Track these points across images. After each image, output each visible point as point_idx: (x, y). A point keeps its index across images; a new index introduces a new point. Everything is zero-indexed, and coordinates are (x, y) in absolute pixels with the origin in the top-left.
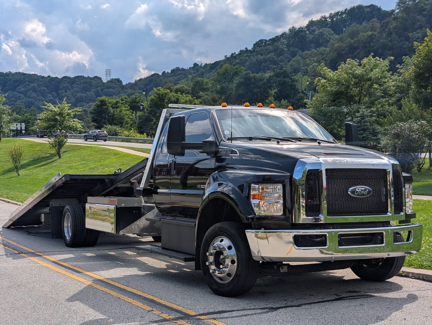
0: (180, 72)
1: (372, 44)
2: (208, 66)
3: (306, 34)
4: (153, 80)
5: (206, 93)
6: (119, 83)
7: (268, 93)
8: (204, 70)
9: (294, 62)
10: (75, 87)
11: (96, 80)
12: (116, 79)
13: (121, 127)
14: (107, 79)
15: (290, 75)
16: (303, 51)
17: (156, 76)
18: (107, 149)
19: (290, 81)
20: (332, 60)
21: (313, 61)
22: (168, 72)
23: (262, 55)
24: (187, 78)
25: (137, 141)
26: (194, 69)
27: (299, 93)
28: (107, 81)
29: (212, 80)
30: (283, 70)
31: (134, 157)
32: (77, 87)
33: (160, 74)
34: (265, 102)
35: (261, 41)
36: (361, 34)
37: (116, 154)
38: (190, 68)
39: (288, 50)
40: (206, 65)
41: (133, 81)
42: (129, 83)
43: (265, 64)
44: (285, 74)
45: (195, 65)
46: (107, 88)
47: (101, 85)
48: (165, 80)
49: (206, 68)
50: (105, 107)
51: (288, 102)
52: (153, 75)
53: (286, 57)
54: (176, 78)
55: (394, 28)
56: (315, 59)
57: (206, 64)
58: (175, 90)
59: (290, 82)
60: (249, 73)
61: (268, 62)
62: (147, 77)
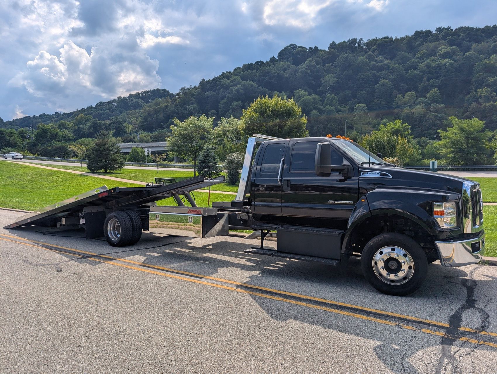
0: (46, 116)
1: (167, 110)
3: (128, 101)
4: (26, 120)
5: (68, 130)
8: (63, 117)
9: (122, 116)
13: (16, 149)
15: (122, 123)
16: (127, 110)
17: (29, 118)
18: (15, 163)
19: (122, 126)
20: (145, 117)
22: (37, 116)
23: (101, 110)
25: (31, 159)
26: (56, 116)
27: (127, 134)
30: (117, 120)
31: (42, 169)
33: (32, 117)
35: (101, 102)
36: (161, 104)
37: (25, 167)
38: (53, 114)
39: (118, 109)
40: (64, 113)
41: (11, 120)
42: (9, 121)
43: (104, 116)
44: (119, 123)
45: (57, 113)
48: (35, 120)
50: (3, 135)
52: (26, 117)
53: (117, 113)
54: (43, 120)
55: (179, 103)
61: (106, 115)
62: (22, 118)
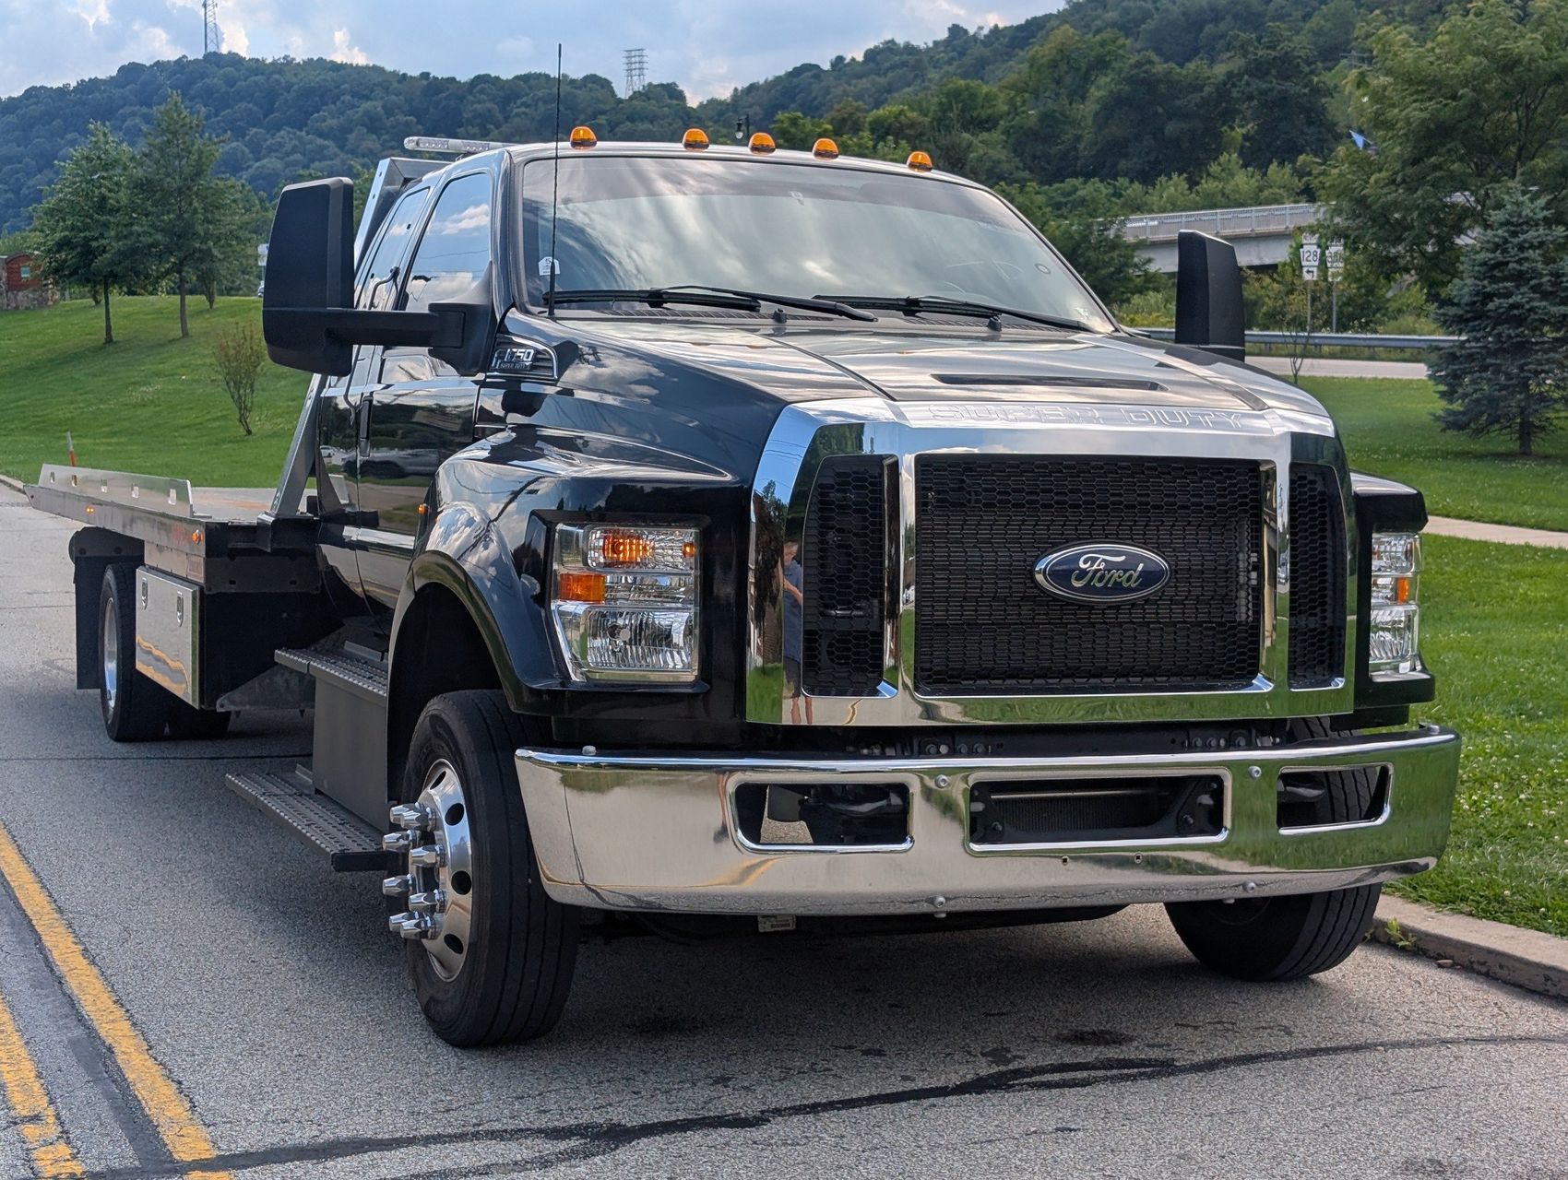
0: (897, 58)
2: (1004, 37)
4: (797, 91)
5: (985, 135)
6: (675, 102)
7: (1218, 136)
8: (986, 52)
9: (1327, 21)
10: (517, 115)
11: (591, 90)
12: (662, 85)
14: (629, 82)
15: (1307, 69)
17: (810, 74)
19: (1306, 91)
21: (1400, 19)
22: (853, 60)
24: (923, 81)
26: (949, 48)
28: (631, 93)
29: (1007, 88)
30: (1279, 48)
32: (523, 113)
33: (826, 66)
34: (1207, 170)
38: (935, 42)
40: (995, 31)
41: (725, 94)
42: (713, 102)
43: (1216, 26)
44: (1286, 66)
45: (956, 31)
46: (632, 120)
47: (608, 107)
48: (841, 88)
49: (996, 45)
51: (1292, 175)
52: (798, 72)
54: (882, 80)
56: (1407, 8)
57: (996, 26)
58: (870, 123)
59: (1305, 94)
60: (1150, 62)
61: (1229, 18)
62: (778, 79)
